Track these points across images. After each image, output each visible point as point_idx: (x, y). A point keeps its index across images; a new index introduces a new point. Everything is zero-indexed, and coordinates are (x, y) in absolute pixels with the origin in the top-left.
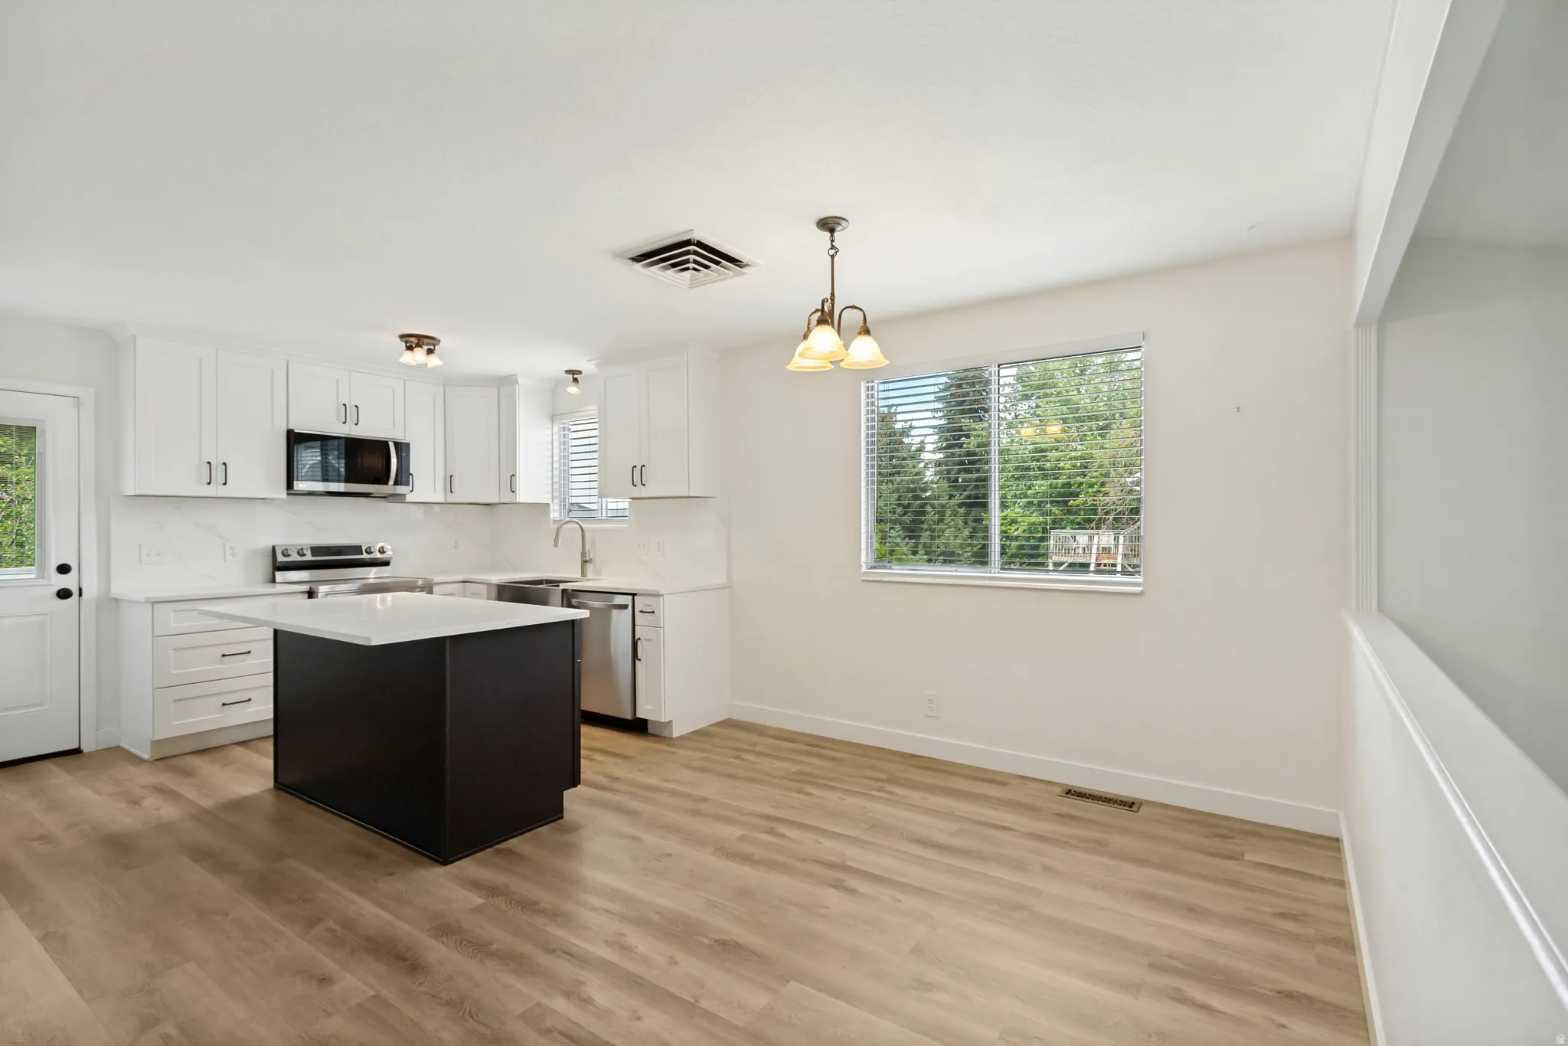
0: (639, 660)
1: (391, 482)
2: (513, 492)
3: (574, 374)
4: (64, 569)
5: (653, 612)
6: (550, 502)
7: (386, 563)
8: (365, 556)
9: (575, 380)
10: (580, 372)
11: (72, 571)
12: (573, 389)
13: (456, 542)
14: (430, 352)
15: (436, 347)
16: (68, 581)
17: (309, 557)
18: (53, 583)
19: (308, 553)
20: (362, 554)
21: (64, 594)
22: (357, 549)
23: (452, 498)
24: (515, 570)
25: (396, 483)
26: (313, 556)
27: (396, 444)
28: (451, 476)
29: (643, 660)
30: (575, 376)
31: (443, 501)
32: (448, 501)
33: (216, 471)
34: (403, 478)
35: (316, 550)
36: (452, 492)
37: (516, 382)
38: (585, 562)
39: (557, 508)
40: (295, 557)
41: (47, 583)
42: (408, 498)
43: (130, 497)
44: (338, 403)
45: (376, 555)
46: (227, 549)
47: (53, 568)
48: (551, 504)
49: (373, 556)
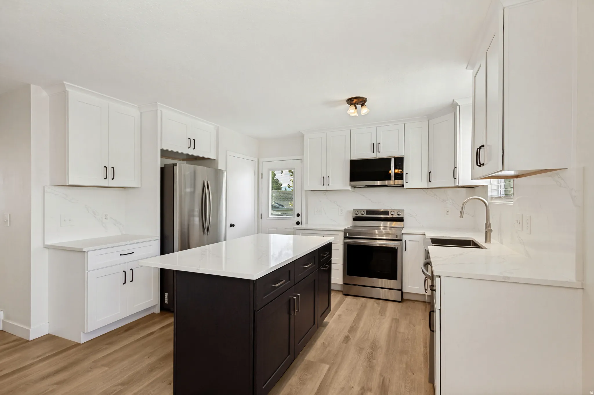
1: (393, 179)
2: (456, 180)
4: (298, 215)
6: (488, 183)
7: (402, 220)
8: (390, 216)
11: (300, 216)
13: (448, 210)
14: (362, 105)
16: (298, 219)
17: (365, 216)
18: (296, 219)
19: (365, 213)
20: (388, 215)
21: (298, 223)
22: (386, 213)
23: (431, 185)
25: (395, 179)
26: (367, 215)
27: (396, 159)
28: (430, 172)
31: (427, 187)
32: (429, 187)
33: (326, 180)
35: (368, 212)
36: (431, 182)
38: (487, 232)
39: (495, 188)
40: (359, 215)
41: (294, 219)
42: (406, 187)
43: (312, 191)
44: (371, 144)
45: (396, 216)
46: (340, 210)
47: (296, 215)
48: (489, 186)
49: (394, 216)
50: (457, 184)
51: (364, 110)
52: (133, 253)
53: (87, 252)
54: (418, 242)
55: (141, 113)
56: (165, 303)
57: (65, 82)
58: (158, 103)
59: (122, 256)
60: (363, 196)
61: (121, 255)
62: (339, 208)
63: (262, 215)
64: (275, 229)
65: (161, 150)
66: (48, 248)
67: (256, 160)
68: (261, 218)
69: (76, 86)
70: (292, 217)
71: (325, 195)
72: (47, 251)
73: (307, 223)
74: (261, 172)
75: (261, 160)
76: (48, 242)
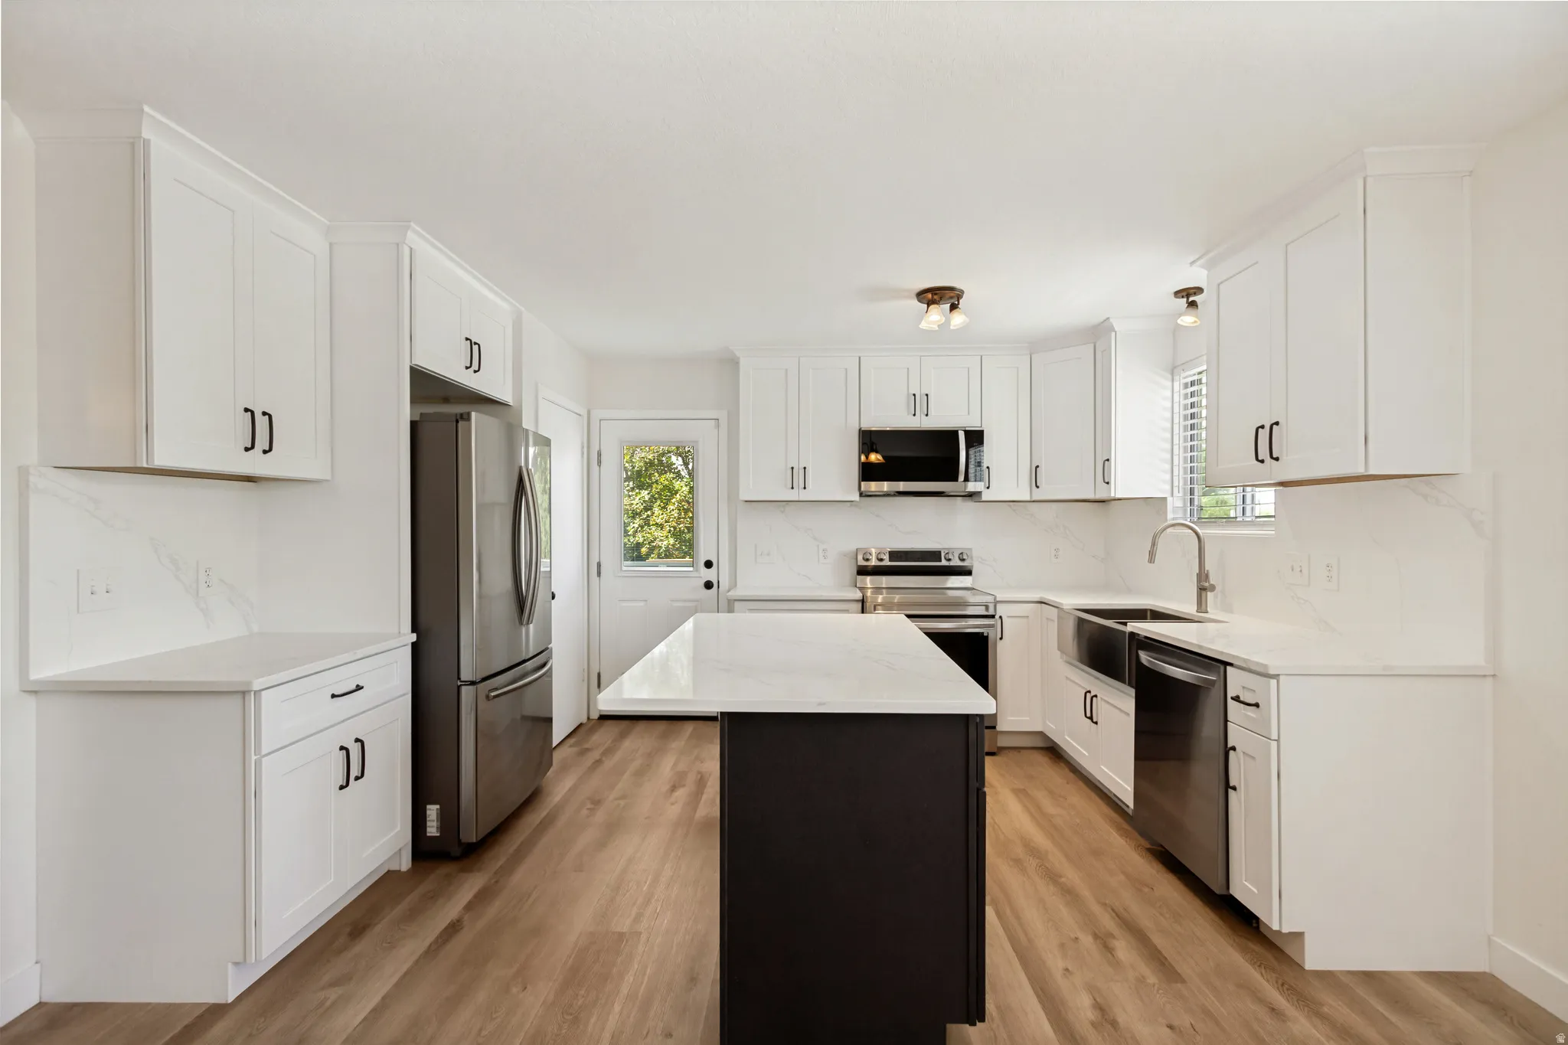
0: (1234, 788)
1: (961, 478)
2: (1108, 483)
3: (1189, 295)
4: (709, 564)
5: (1257, 705)
6: (1167, 495)
7: (969, 573)
8: (944, 563)
9: (1192, 304)
10: (1199, 290)
11: (714, 566)
12: (1188, 320)
13: (1057, 550)
14: (953, 307)
15: (961, 301)
16: (710, 575)
17: (887, 563)
18: (702, 575)
19: (886, 557)
20: (940, 561)
21: (708, 585)
22: (935, 555)
23: (1038, 495)
24: (1129, 591)
25: (966, 479)
26: (891, 560)
27: (968, 433)
28: (1037, 467)
29: (1241, 789)
30: (1191, 299)
31: (1028, 499)
32: (1034, 499)
33: (798, 476)
34: (977, 470)
35: (894, 555)
36: (1038, 487)
37: (1112, 329)
38: (1202, 590)
39: (1179, 504)
40: (874, 562)
41: (698, 575)
42: (984, 497)
43: (746, 501)
44: (908, 394)
45: (956, 562)
46: (821, 551)
47: (702, 563)
48: (1170, 500)
49: (952, 564)
50: (1113, 495)
51: (958, 319)
52: (359, 688)
53: (257, 693)
54: (1025, 620)
55: (331, 245)
56: (428, 835)
57: (146, 109)
58: (412, 224)
59: (335, 699)
60: (877, 516)
61: (333, 696)
62: (818, 546)
63: (599, 565)
64: (642, 604)
65: (412, 368)
66: (35, 692)
67: (584, 412)
68: (599, 574)
69: (173, 125)
70: (691, 569)
71: (782, 512)
72: (31, 702)
73: (734, 585)
74: (597, 449)
75: (597, 414)
76: (43, 671)
